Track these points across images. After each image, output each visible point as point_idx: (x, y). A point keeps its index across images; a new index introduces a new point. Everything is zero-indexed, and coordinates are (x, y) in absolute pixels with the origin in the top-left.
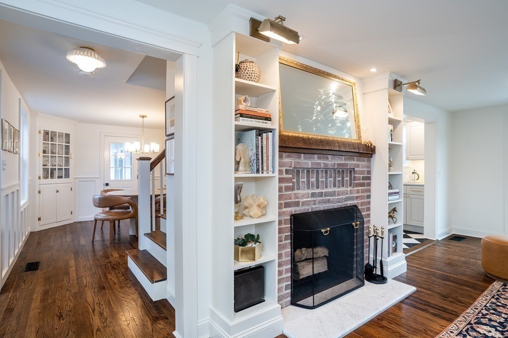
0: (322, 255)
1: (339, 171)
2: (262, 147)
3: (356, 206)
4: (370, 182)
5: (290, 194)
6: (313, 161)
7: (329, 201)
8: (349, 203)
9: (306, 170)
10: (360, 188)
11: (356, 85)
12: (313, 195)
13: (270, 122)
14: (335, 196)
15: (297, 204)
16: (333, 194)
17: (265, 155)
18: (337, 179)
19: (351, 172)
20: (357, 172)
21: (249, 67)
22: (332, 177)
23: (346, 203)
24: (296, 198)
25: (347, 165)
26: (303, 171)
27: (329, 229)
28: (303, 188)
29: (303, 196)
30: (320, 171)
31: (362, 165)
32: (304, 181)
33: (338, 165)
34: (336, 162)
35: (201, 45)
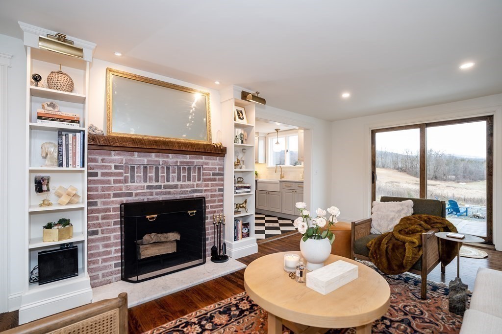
0: (173, 240)
1: (184, 168)
2: (67, 146)
3: (204, 198)
4: (223, 178)
5: (121, 186)
6: (150, 159)
7: (169, 193)
8: (195, 195)
9: (142, 167)
10: (210, 183)
11: (210, 95)
12: (149, 187)
13: (79, 124)
14: (178, 188)
15: (130, 195)
16: (176, 187)
17: (70, 152)
18: (182, 174)
19: (199, 169)
20: (206, 169)
21: (54, 77)
22: (175, 173)
23: (191, 195)
24: (128, 190)
25: (193, 162)
26: (139, 168)
27: (156, 216)
28: (138, 182)
29: (137, 188)
30: (160, 168)
31: (212, 163)
32: (141, 176)
33: (181, 162)
34: (179, 160)
35: (13, 56)
